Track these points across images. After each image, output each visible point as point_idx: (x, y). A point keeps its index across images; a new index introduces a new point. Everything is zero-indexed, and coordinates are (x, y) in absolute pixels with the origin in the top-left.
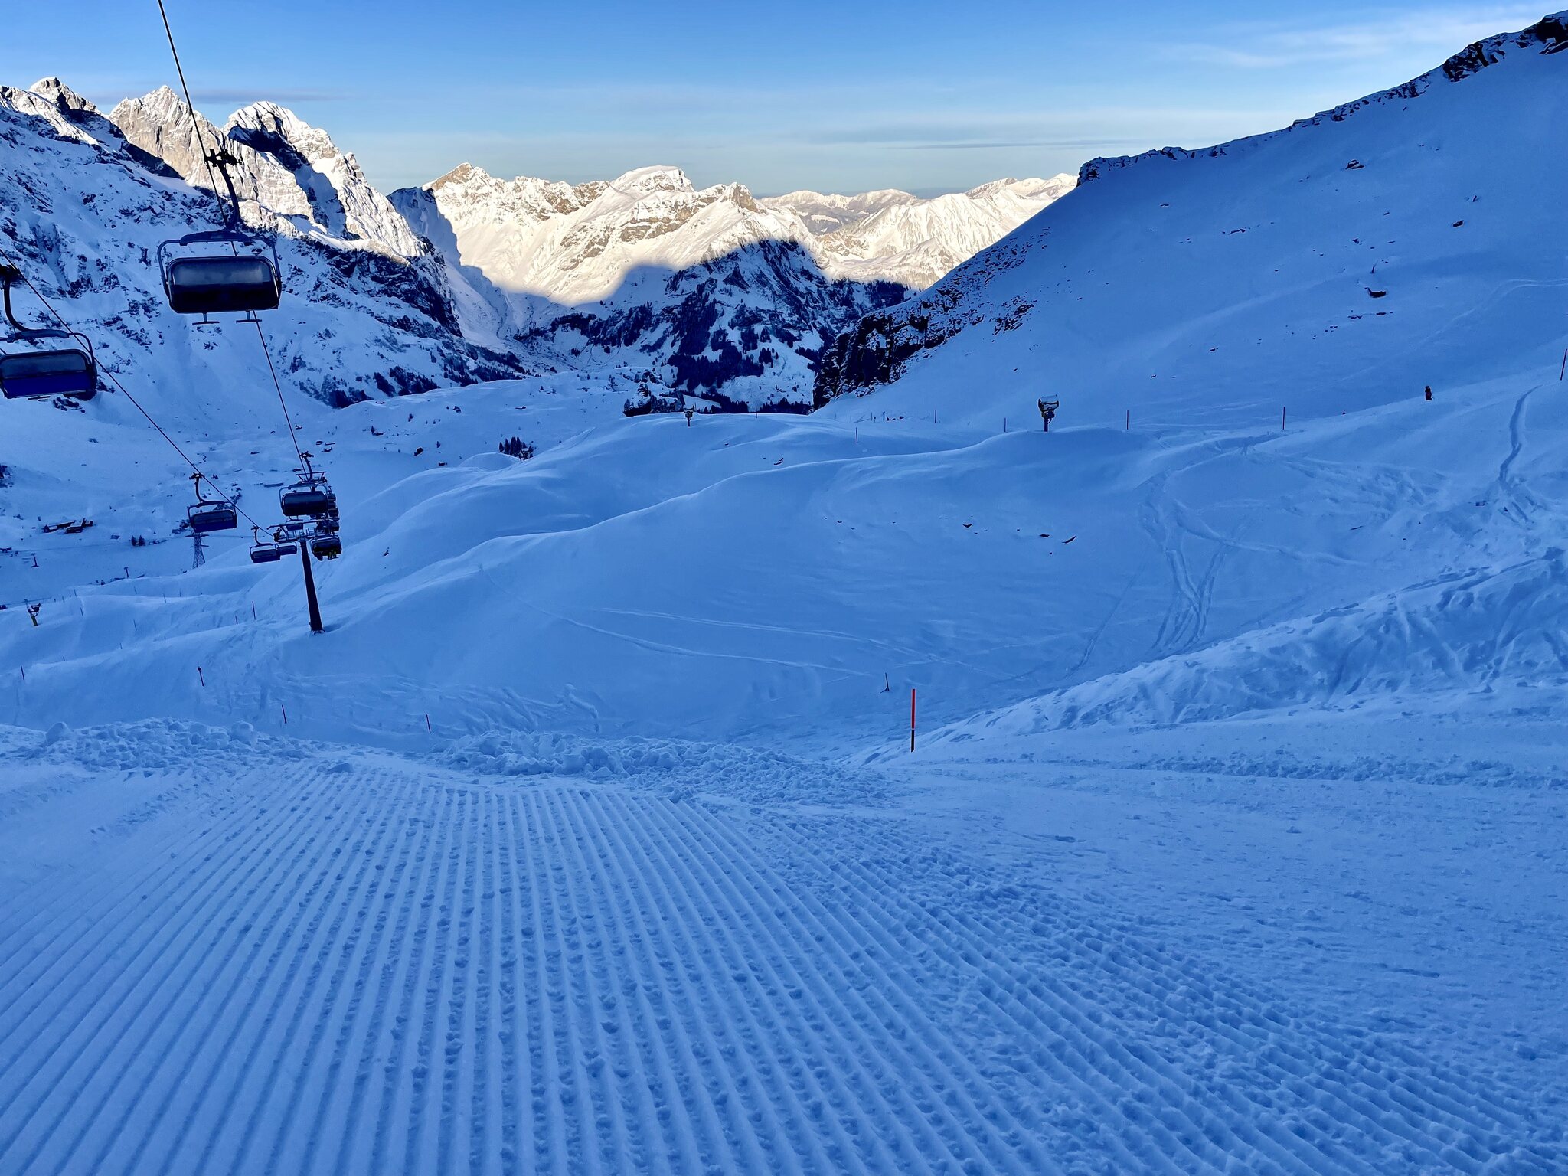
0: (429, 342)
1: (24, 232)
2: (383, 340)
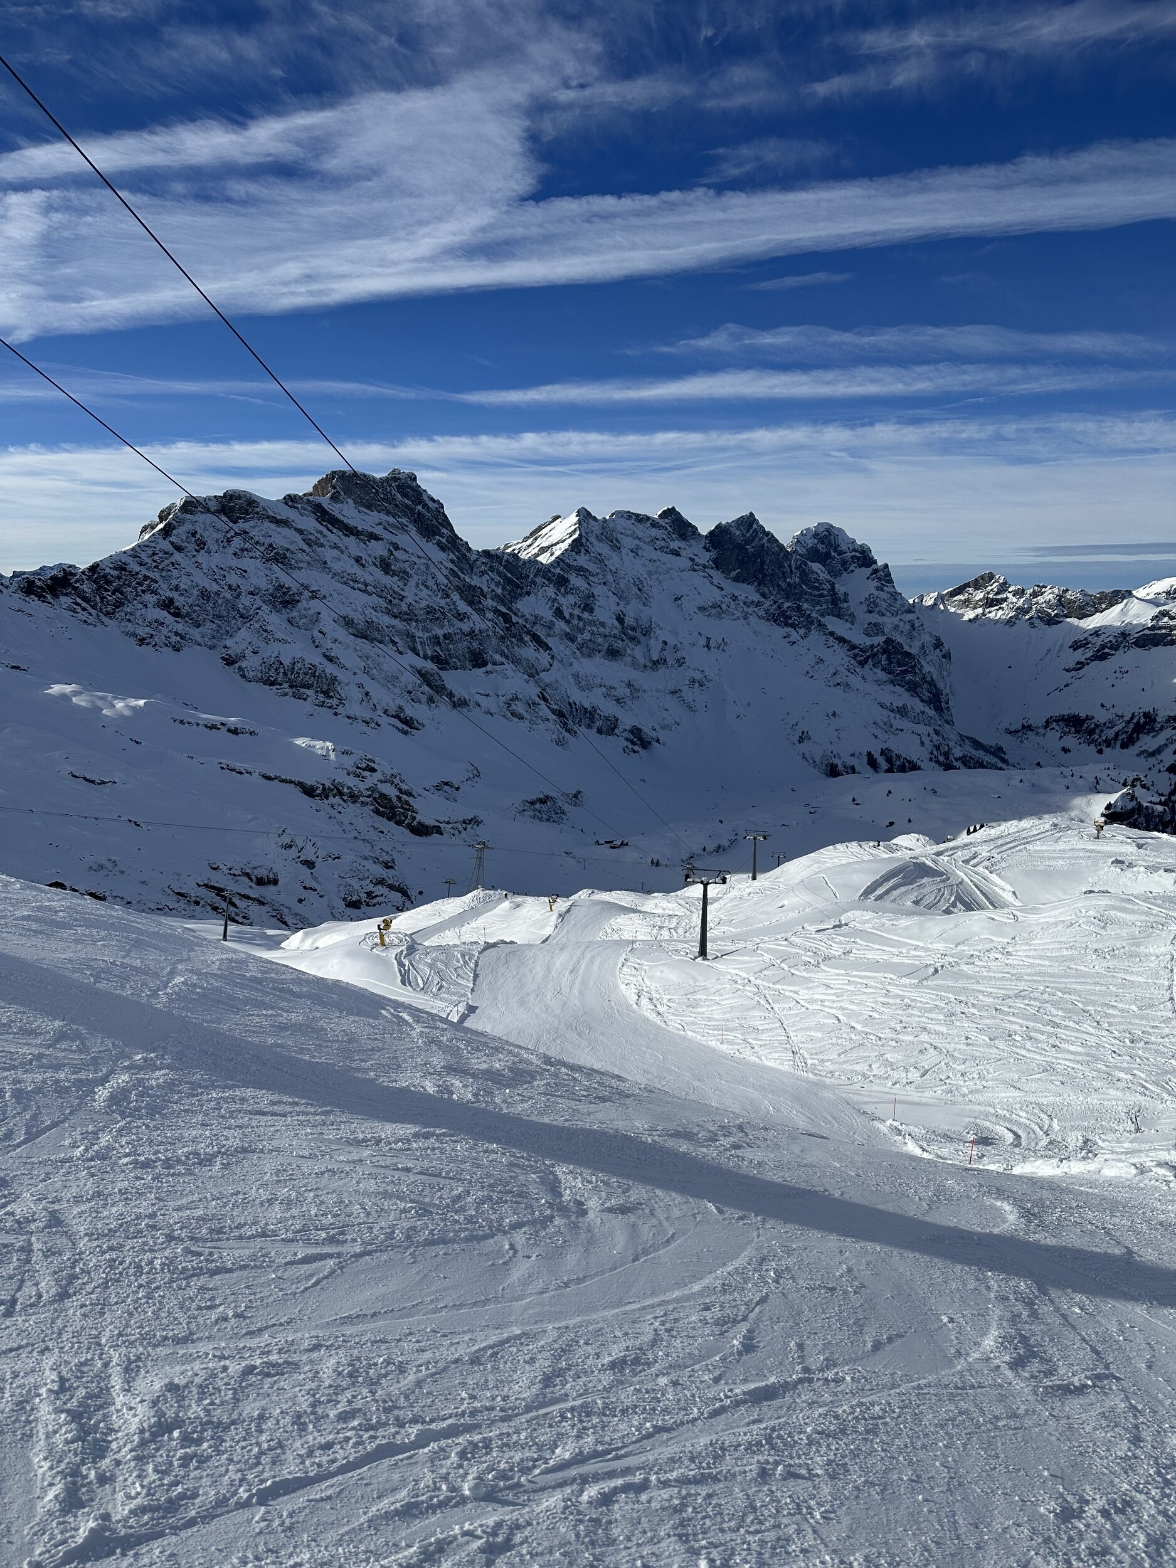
1: (629, 621)
2: (880, 723)
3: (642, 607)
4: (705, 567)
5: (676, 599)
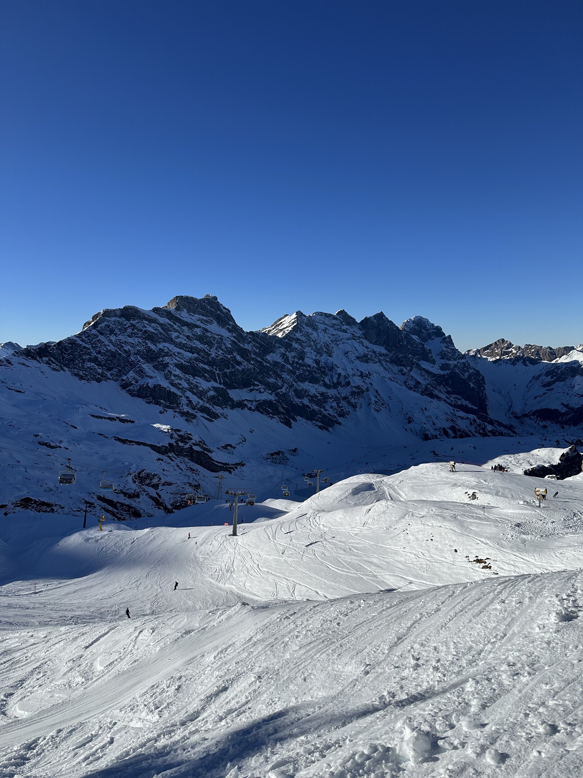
0: (471, 416)
1: (322, 364)
3: (328, 357)
4: (359, 337)
5: (346, 353)
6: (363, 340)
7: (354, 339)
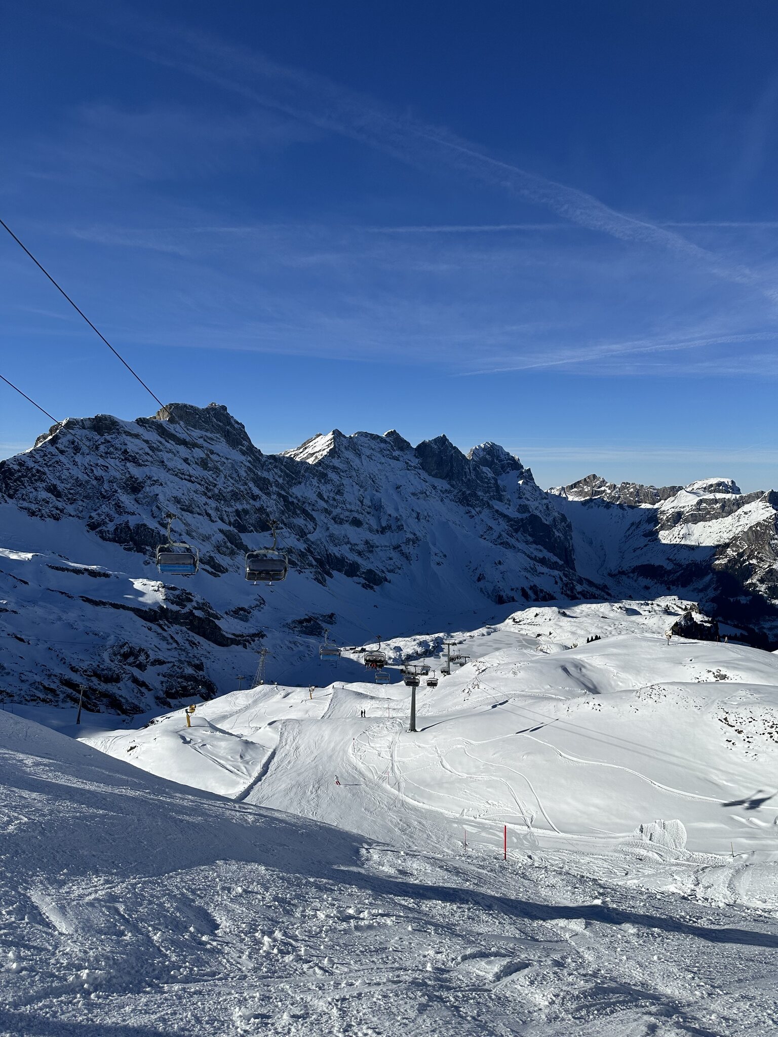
0: (556, 573)
1: (367, 502)
2: (529, 569)
3: (375, 492)
4: (415, 468)
5: (397, 488)
6: (420, 471)
7: (408, 470)
